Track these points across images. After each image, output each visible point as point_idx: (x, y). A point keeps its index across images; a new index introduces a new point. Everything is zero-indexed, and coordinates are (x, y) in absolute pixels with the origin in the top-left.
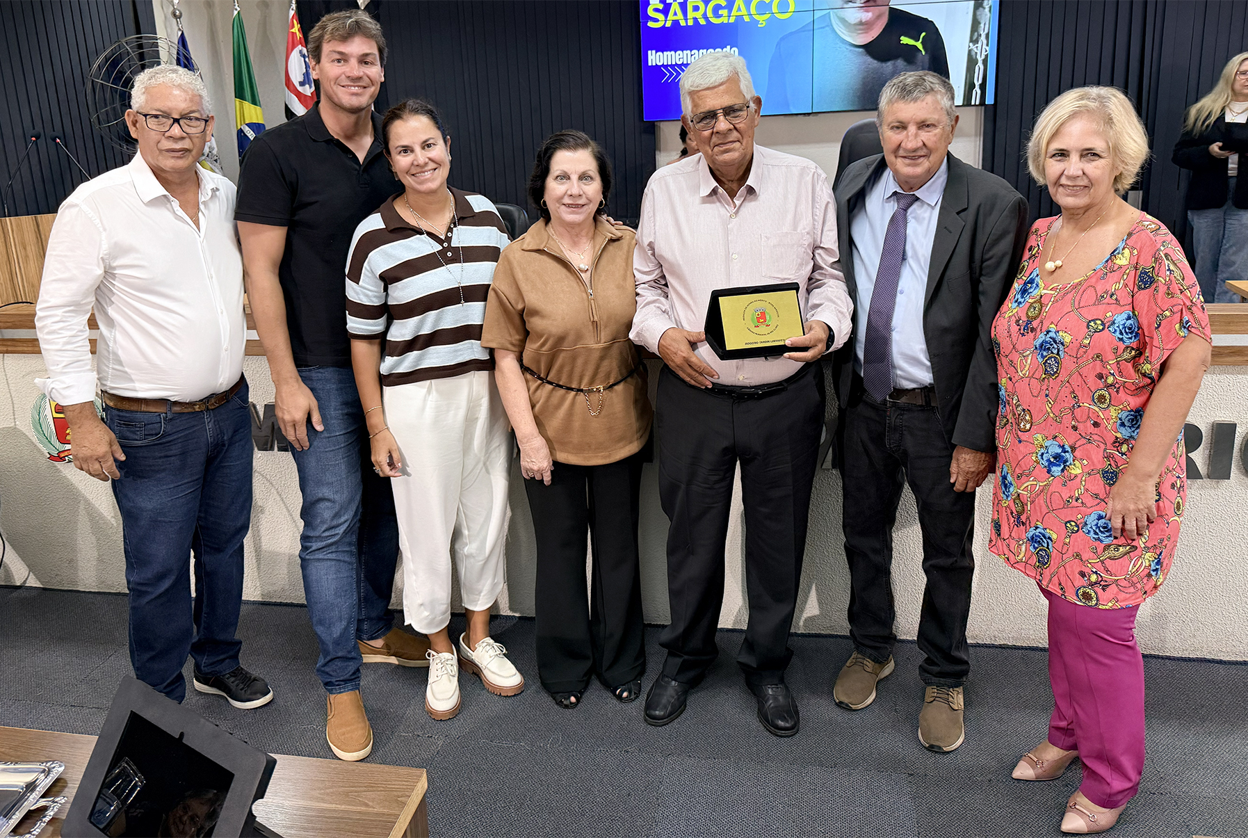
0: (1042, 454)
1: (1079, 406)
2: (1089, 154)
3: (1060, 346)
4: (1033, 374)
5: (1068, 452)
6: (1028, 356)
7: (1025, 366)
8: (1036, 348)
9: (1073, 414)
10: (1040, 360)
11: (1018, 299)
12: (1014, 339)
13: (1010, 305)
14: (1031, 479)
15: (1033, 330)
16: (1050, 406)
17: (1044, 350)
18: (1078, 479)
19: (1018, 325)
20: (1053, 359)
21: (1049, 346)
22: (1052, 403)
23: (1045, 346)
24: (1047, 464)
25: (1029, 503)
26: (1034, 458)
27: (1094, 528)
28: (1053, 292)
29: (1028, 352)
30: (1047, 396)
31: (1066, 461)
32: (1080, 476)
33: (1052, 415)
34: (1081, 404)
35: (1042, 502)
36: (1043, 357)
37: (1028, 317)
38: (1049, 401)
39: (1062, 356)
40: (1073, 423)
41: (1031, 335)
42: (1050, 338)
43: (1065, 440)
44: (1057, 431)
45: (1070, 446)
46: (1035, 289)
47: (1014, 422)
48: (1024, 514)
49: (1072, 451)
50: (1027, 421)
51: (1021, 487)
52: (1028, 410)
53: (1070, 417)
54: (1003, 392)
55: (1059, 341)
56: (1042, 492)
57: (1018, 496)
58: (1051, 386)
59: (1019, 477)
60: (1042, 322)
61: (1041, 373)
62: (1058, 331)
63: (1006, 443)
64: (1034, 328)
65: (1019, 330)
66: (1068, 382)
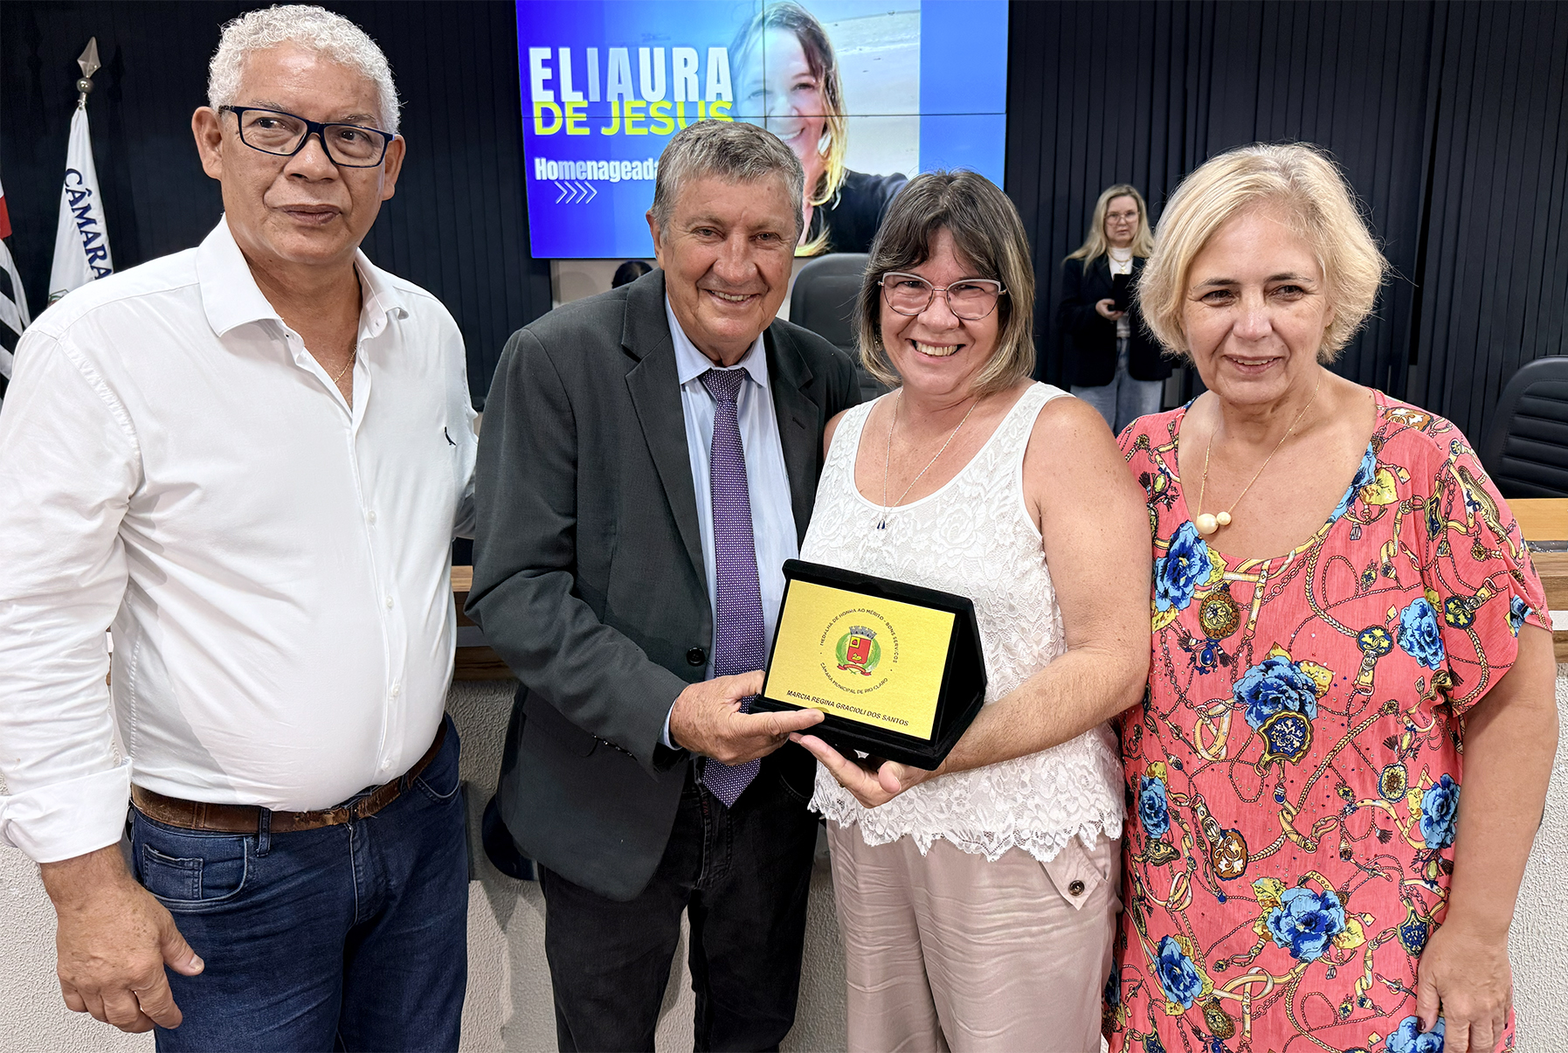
0: (1278, 919)
1: (1355, 808)
3: (1308, 697)
4: (1240, 753)
5: (1334, 905)
6: (1221, 715)
7: (1216, 738)
8: (1241, 699)
9: (1342, 825)
10: (1255, 724)
11: (1167, 591)
12: (1182, 681)
14: (1254, 971)
15: (1225, 660)
16: (1290, 818)
17: (1265, 703)
18: (1358, 959)
19: (1188, 650)
20: (1289, 723)
21: (1275, 694)
22: (1294, 813)
23: (1267, 695)
24: (1289, 938)
25: (1247, 1018)
26: (1258, 930)
28: (1252, 578)
29: (1221, 708)
30: (1280, 798)
31: (1331, 926)
32: (1360, 951)
33: (1294, 837)
34: (1359, 804)
35: (1282, 1014)
36: (1260, 716)
37: (1205, 630)
38: (1285, 809)
39: (1313, 715)
40: (1343, 845)
41: (1223, 672)
42: (1276, 677)
43: (1327, 883)
44: (1309, 868)
45: (1337, 893)
46: (1201, 571)
47: (1196, 853)
48: (1231, 1036)
49: (1342, 901)
50: (1234, 855)
51: (1225, 985)
52: (1233, 829)
53: (1336, 835)
54: (1158, 789)
55: (1303, 685)
56: (1279, 994)
57: (1216, 1001)
58: (1289, 778)
59: (1221, 966)
60: (1246, 642)
61: (1259, 750)
62: (1297, 664)
63: (1177, 897)
64: (1228, 656)
65: (1194, 660)
66: (1330, 766)
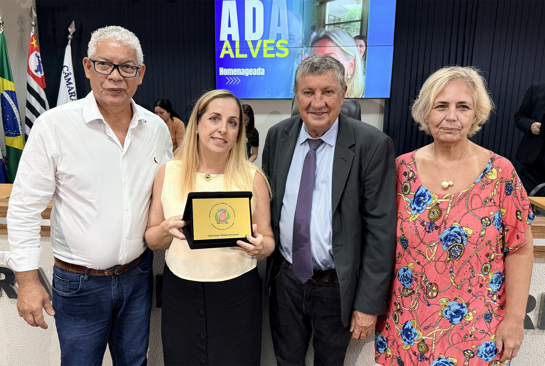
0: (446, 311)
2: (462, 106)
3: (465, 238)
4: (439, 258)
5: (464, 307)
6: (434, 246)
7: (432, 254)
8: (441, 240)
9: (470, 282)
10: (445, 248)
11: (414, 208)
12: (422, 236)
13: (410, 213)
14: (437, 328)
15: (437, 228)
16: (453, 278)
17: (449, 241)
18: (471, 324)
19: (423, 226)
20: (457, 247)
21: (453, 237)
22: (455, 276)
23: (450, 238)
24: (450, 317)
25: (434, 345)
26: (440, 314)
27: (484, 353)
28: (448, 200)
29: (434, 243)
30: (451, 272)
31: (463, 313)
32: (472, 322)
33: (454, 284)
34: (475, 275)
36: (447, 246)
37: (430, 219)
38: (452, 275)
39: (465, 244)
40: (469, 288)
41: (436, 232)
42: (454, 232)
43: (463, 300)
44: (458, 295)
45: (466, 304)
46: (428, 200)
47: (421, 291)
48: (427, 352)
49: (467, 306)
50: (434, 291)
51: (427, 335)
52: (434, 283)
53: (468, 284)
54: (409, 272)
55: (463, 234)
56: (445, 334)
57: (423, 340)
58: (455, 265)
59: (426, 328)
60: (444, 221)
61: (446, 257)
62: (462, 227)
63: (413, 307)
64: (438, 226)
65: (426, 229)
66: (468, 261)
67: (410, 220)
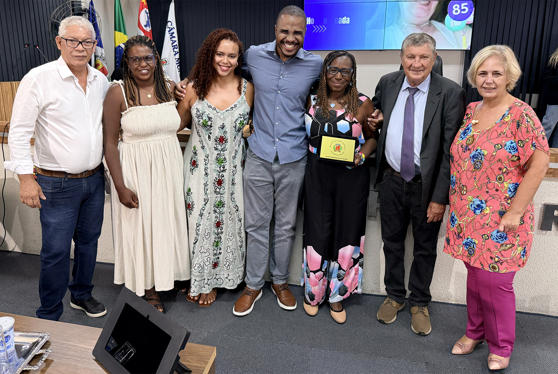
0: (472, 205)
1: (490, 182)
2: (496, 73)
3: (483, 157)
4: (469, 169)
5: (483, 203)
6: (466, 161)
7: (465, 166)
8: (471, 158)
9: (487, 185)
10: (472, 163)
11: (462, 137)
12: (460, 154)
13: (458, 139)
14: (466, 217)
15: (469, 149)
17: (475, 158)
18: (488, 216)
19: (462, 148)
20: (479, 162)
21: (477, 156)
22: (477, 182)
23: (475, 156)
24: (474, 209)
25: (465, 228)
26: (467, 207)
27: (496, 237)
28: (478, 134)
29: (467, 159)
30: (475, 178)
31: (482, 207)
32: (489, 214)
33: (477, 187)
34: (491, 181)
35: (471, 226)
36: (474, 161)
37: (467, 144)
38: (475, 180)
39: (483, 160)
40: (487, 190)
41: (468, 152)
42: (477, 153)
43: (483, 198)
44: (479, 194)
45: (485, 200)
46: (470, 132)
47: (459, 191)
48: (462, 233)
49: (485, 203)
50: (465, 190)
51: (461, 221)
52: (465, 185)
53: (485, 187)
54: (454, 178)
55: (482, 154)
56: (471, 222)
57: (459, 225)
58: (477, 174)
59: (461, 216)
60: (474, 146)
61: (472, 168)
62: (481, 150)
63: (455, 201)
65: (463, 150)
66: (485, 172)
67: (457, 144)
